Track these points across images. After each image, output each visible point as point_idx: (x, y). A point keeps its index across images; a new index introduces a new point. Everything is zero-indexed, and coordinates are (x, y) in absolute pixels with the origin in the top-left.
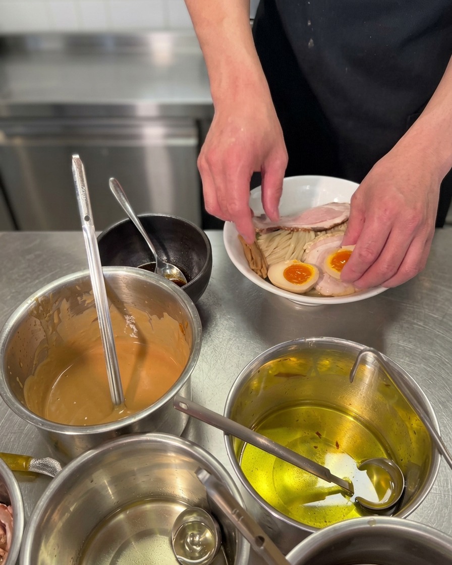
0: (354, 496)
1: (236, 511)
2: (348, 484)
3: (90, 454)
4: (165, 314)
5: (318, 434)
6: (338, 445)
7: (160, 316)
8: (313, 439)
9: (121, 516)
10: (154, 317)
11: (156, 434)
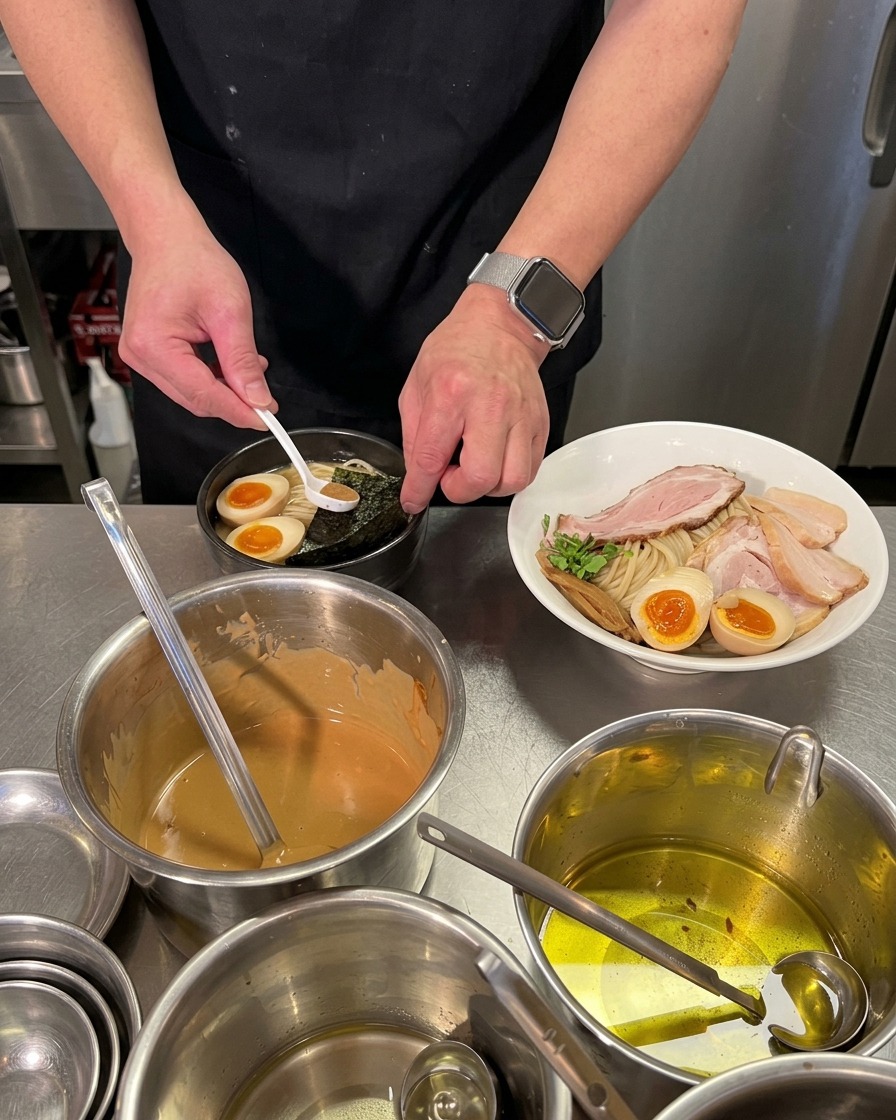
0: (766, 1022)
1: (551, 1033)
2: (752, 1001)
3: (250, 925)
4: (387, 663)
5: (690, 902)
6: (730, 926)
7: (377, 666)
8: (682, 911)
9: (307, 1054)
10: (365, 668)
11: (384, 892)
